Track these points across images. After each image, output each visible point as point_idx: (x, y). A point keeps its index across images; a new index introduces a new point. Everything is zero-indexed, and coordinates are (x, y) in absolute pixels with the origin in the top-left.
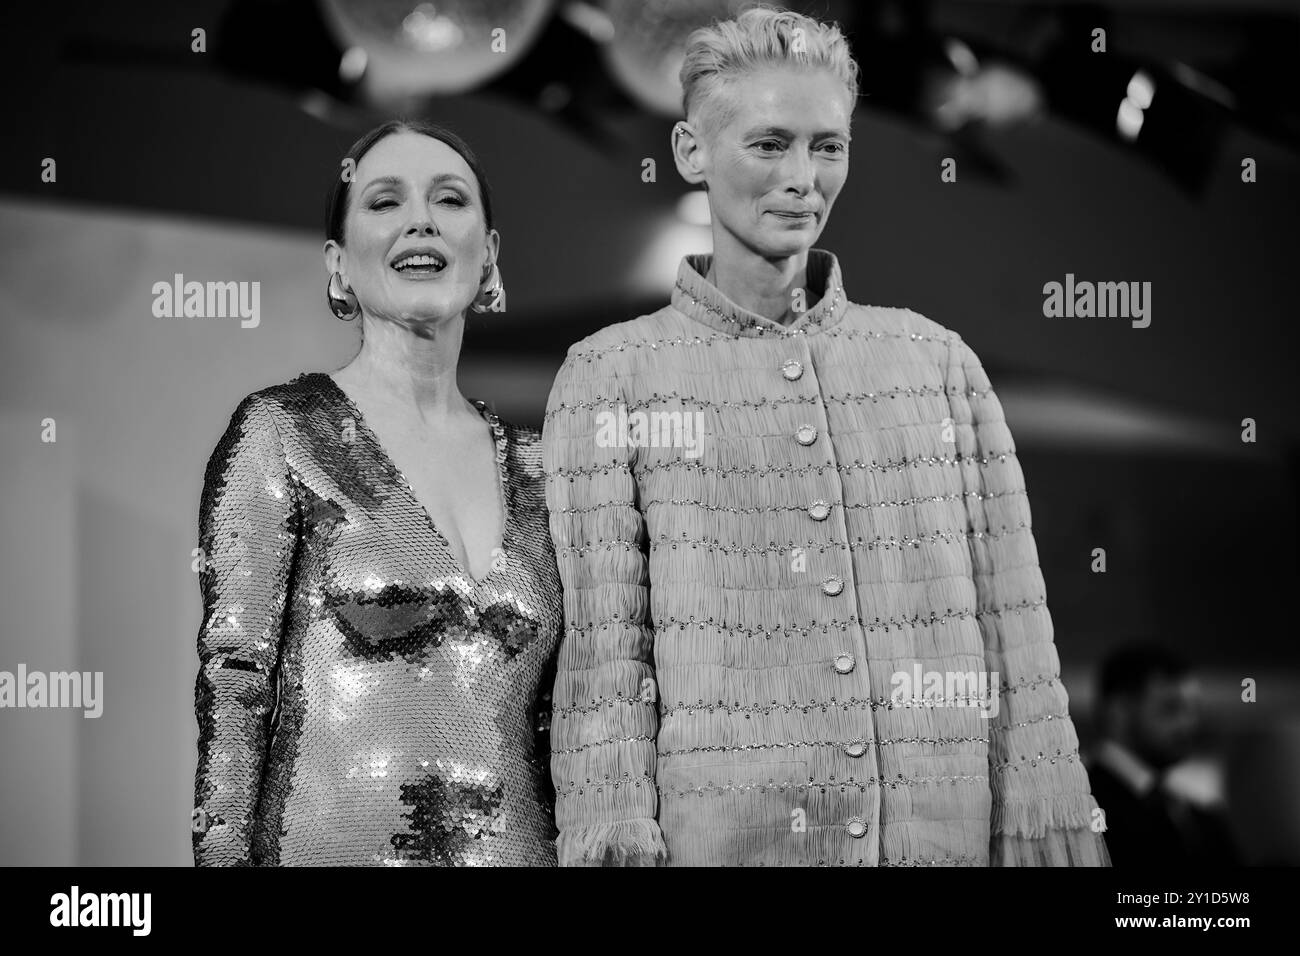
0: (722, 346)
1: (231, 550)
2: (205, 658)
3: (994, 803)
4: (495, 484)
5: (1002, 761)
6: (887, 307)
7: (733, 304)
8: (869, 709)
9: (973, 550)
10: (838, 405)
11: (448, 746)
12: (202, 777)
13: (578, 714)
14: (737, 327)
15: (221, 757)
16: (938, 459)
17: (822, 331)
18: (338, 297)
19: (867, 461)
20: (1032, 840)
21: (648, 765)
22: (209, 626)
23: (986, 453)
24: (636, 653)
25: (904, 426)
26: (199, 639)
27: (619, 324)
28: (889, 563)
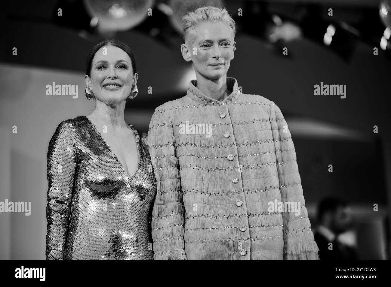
0: (202, 108)
1: (57, 168)
2: (49, 200)
3: (284, 244)
4: (136, 148)
5: (287, 231)
6: (252, 94)
7: (204, 95)
8: (247, 217)
9: (278, 168)
10: (237, 125)
11: (122, 226)
12: (49, 236)
13: (160, 218)
14: (206, 102)
15: (54, 229)
16: (267, 141)
17: (232, 102)
18: (88, 93)
19: (245, 143)
20: (296, 255)
21: (181, 233)
22: (50, 191)
23: (282, 138)
24: (177, 199)
25: (257, 131)
26: (47, 195)
27: (171, 101)
28: (252, 173)
